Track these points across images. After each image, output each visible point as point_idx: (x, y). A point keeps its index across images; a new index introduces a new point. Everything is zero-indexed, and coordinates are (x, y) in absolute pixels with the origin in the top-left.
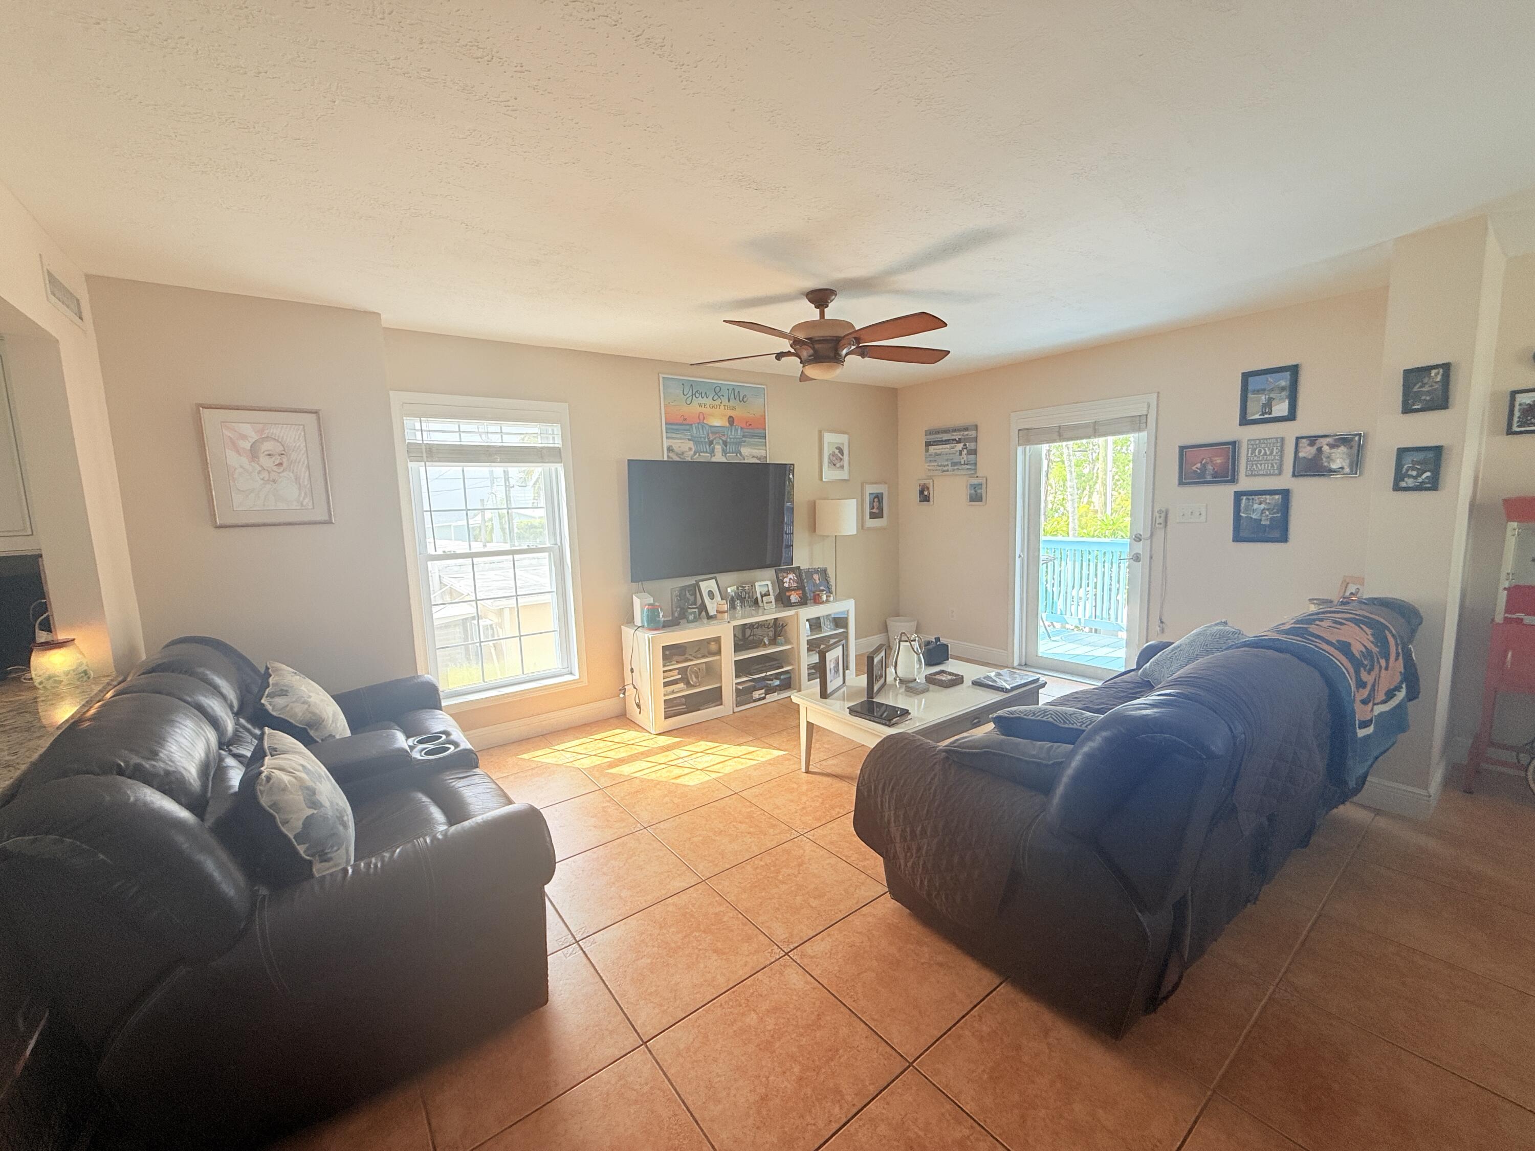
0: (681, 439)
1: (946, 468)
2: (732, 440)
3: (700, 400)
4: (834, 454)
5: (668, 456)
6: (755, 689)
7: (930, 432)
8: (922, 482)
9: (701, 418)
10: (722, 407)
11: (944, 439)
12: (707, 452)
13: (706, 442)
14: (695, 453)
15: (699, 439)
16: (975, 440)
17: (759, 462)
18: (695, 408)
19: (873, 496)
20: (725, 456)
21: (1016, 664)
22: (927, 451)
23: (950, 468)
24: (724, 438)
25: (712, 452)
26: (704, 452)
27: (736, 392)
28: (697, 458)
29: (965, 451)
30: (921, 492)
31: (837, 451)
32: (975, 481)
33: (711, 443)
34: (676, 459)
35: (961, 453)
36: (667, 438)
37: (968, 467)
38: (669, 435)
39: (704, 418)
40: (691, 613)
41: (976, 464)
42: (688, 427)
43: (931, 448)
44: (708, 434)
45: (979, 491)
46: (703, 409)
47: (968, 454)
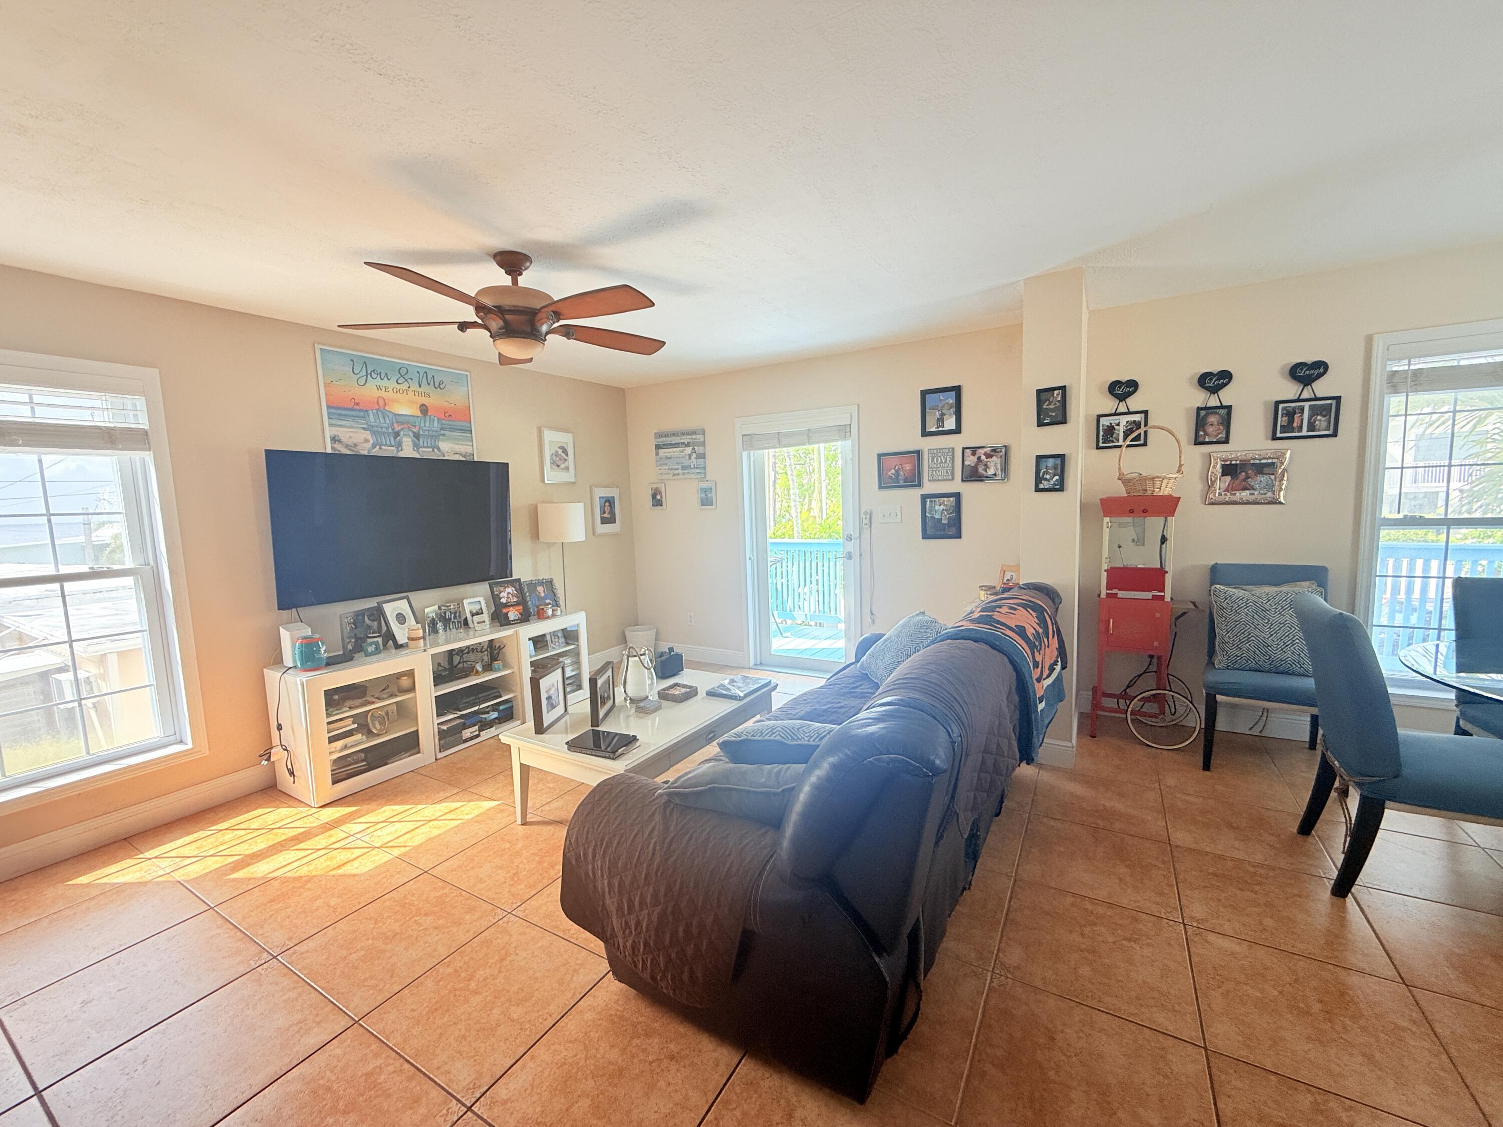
0: (352, 427)
1: (677, 472)
2: (427, 433)
3: (378, 382)
4: (557, 454)
5: (333, 448)
6: (464, 727)
7: (659, 435)
8: (655, 486)
9: (381, 402)
10: (411, 393)
11: (673, 442)
12: (391, 446)
13: (389, 434)
14: (374, 446)
15: (379, 429)
16: (703, 444)
17: (464, 459)
18: (371, 390)
19: (603, 500)
20: (418, 451)
21: (752, 664)
22: (657, 454)
23: (680, 471)
24: (415, 430)
25: (399, 445)
26: (386, 445)
27: (430, 377)
28: (376, 452)
29: (694, 455)
30: (654, 496)
31: (560, 451)
32: (705, 485)
33: (397, 434)
34: (345, 451)
35: (690, 456)
36: (330, 425)
37: (698, 471)
38: (333, 422)
39: (385, 404)
40: (371, 644)
41: (705, 468)
42: (362, 414)
43: (661, 451)
44: (392, 424)
45: (709, 495)
46: (382, 393)
47: (697, 458)
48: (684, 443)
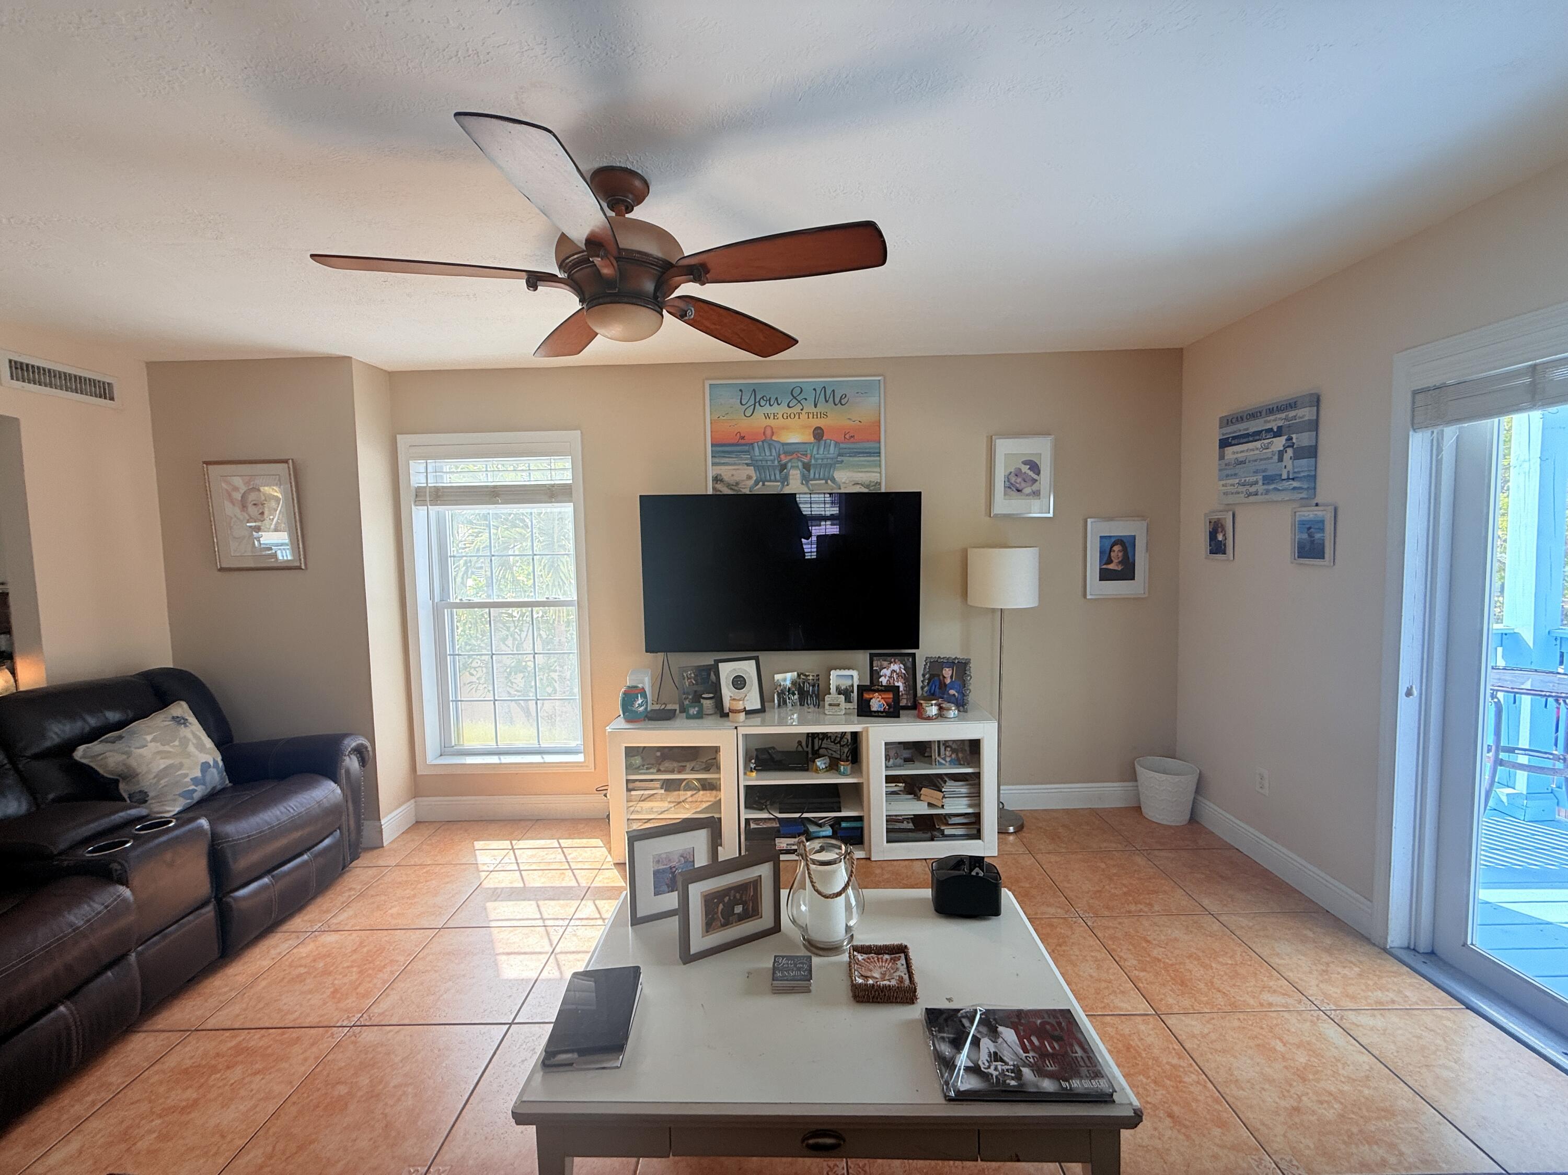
0: (735, 464)
1: (1253, 489)
2: (820, 461)
3: (768, 409)
4: (1018, 473)
7: (1227, 421)
8: (1215, 517)
9: (769, 432)
10: (804, 416)
11: (1251, 430)
12: (776, 481)
13: (774, 467)
14: (756, 483)
15: (764, 463)
16: (1314, 426)
17: (866, 490)
18: (759, 420)
19: (1108, 544)
20: (807, 484)
22: (1222, 457)
23: (1260, 487)
24: (806, 460)
25: (785, 480)
26: (770, 481)
27: (828, 392)
28: (759, 490)
29: (1290, 452)
30: (1213, 535)
31: (1025, 469)
32: (1309, 514)
33: (783, 467)
34: (726, 491)
35: (1281, 454)
36: (714, 464)
37: (1295, 484)
38: (717, 460)
39: (773, 434)
41: (1314, 477)
42: (746, 448)
43: (1229, 451)
44: (779, 456)
45: (1318, 536)
46: (771, 422)
47: (1296, 457)
48: (1271, 430)
